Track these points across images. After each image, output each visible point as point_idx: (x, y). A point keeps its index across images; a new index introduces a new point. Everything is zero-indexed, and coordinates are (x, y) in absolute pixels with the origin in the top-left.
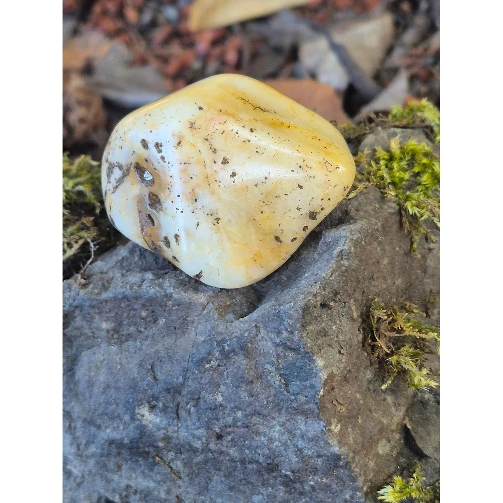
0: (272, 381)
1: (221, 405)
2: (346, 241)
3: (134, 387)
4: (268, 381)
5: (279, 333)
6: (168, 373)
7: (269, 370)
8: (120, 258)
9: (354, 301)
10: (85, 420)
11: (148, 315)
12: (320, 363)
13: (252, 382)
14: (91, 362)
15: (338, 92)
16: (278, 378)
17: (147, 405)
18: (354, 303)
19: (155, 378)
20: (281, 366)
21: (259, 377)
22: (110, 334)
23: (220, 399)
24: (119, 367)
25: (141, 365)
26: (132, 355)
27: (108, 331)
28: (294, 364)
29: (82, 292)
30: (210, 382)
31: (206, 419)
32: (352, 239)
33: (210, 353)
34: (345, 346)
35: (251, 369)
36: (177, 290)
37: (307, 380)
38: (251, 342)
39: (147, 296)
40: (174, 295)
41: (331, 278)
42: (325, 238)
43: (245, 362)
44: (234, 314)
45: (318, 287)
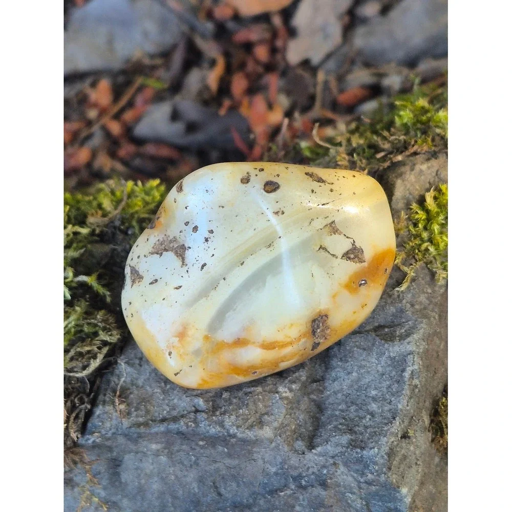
0: (353, 505)
2: (414, 358)
3: (197, 502)
4: (348, 503)
5: (363, 474)
7: (349, 497)
9: (425, 411)
11: (206, 443)
12: (404, 490)
13: (332, 506)
14: (138, 468)
16: (359, 501)
19: (220, 494)
20: (363, 494)
21: (339, 500)
24: (173, 477)
25: (201, 480)
26: (188, 468)
27: (158, 450)
28: (376, 492)
29: (126, 422)
30: (284, 504)
32: (419, 353)
33: (285, 486)
34: (420, 456)
35: (331, 497)
36: (240, 429)
37: (390, 502)
38: (331, 479)
39: (207, 435)
40: (238, 434)
41: (408, 408)
42: (389, 352)
43: (323, 493)
44: (303, 440)
45: (398, 423)
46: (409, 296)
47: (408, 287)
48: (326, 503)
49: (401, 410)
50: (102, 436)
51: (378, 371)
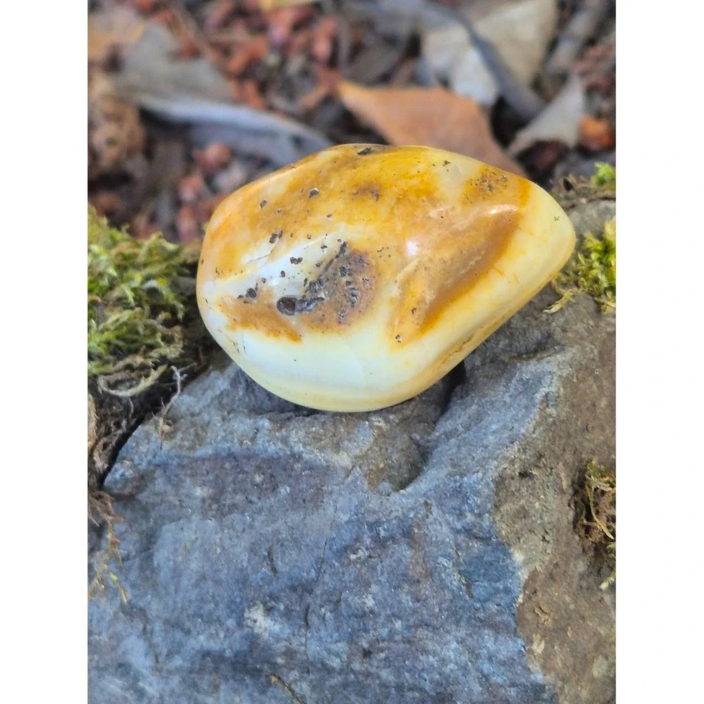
0: (448, 582)
1: (372, 612)
2: (552, 379)
3: (243, 582)
4: (442, 580)
5: (461, 515)
6: (293, 563)
7: (443, 565)
8: (218, 393)
9: (563, 465)
10: (166, 622)
11: (264, 480)
12: (518, 557)
13: (418, 581)
14: (176, 541)
15: (482, 107)
16: (457, 576)
17: (261, 606)
18: (563, 467)
19: (274, 570)
20: (461, 560)
21: (430, 574)
22: (207, 504)
23: (370, 602)
24: (219, 550)
25: (252, 550)
26: (239, 534)
27: (203, 500)
28: (480, 558)
29: (167, 445)
30: (356, 579)
31: (350, 630)
32: (560, 376)
33: (357, 540)
34: (550, 529)
35: (418, 563)
36: (308, 448)
37: (499, 580)
38: (419, 526)
39: (264, 455)
40: (304, 455)
41: (534, 436)
42: (521, 373)
43: (408, 553)
44: (390, 482)
45: (516, 448)
46: (562, 320)
47: (561, 309)
48: (411, 573)
49: (523, 435)
50: (134, 467)
51: (505, 402)
